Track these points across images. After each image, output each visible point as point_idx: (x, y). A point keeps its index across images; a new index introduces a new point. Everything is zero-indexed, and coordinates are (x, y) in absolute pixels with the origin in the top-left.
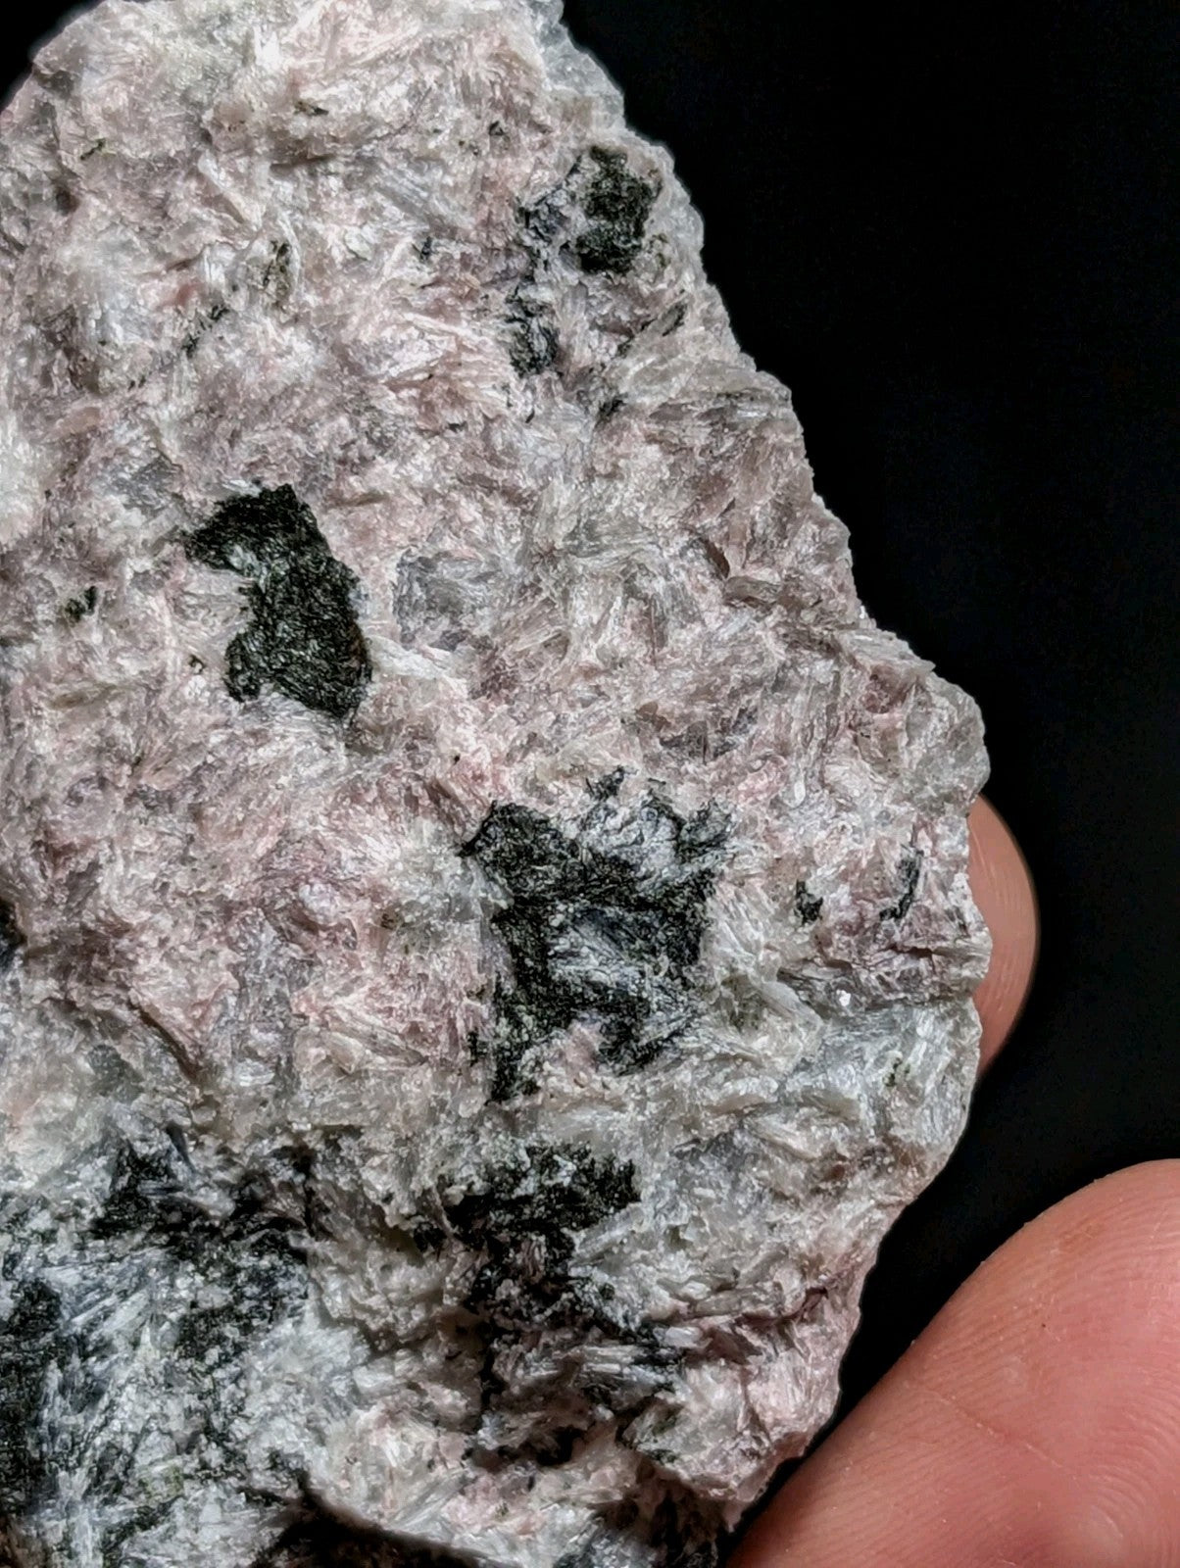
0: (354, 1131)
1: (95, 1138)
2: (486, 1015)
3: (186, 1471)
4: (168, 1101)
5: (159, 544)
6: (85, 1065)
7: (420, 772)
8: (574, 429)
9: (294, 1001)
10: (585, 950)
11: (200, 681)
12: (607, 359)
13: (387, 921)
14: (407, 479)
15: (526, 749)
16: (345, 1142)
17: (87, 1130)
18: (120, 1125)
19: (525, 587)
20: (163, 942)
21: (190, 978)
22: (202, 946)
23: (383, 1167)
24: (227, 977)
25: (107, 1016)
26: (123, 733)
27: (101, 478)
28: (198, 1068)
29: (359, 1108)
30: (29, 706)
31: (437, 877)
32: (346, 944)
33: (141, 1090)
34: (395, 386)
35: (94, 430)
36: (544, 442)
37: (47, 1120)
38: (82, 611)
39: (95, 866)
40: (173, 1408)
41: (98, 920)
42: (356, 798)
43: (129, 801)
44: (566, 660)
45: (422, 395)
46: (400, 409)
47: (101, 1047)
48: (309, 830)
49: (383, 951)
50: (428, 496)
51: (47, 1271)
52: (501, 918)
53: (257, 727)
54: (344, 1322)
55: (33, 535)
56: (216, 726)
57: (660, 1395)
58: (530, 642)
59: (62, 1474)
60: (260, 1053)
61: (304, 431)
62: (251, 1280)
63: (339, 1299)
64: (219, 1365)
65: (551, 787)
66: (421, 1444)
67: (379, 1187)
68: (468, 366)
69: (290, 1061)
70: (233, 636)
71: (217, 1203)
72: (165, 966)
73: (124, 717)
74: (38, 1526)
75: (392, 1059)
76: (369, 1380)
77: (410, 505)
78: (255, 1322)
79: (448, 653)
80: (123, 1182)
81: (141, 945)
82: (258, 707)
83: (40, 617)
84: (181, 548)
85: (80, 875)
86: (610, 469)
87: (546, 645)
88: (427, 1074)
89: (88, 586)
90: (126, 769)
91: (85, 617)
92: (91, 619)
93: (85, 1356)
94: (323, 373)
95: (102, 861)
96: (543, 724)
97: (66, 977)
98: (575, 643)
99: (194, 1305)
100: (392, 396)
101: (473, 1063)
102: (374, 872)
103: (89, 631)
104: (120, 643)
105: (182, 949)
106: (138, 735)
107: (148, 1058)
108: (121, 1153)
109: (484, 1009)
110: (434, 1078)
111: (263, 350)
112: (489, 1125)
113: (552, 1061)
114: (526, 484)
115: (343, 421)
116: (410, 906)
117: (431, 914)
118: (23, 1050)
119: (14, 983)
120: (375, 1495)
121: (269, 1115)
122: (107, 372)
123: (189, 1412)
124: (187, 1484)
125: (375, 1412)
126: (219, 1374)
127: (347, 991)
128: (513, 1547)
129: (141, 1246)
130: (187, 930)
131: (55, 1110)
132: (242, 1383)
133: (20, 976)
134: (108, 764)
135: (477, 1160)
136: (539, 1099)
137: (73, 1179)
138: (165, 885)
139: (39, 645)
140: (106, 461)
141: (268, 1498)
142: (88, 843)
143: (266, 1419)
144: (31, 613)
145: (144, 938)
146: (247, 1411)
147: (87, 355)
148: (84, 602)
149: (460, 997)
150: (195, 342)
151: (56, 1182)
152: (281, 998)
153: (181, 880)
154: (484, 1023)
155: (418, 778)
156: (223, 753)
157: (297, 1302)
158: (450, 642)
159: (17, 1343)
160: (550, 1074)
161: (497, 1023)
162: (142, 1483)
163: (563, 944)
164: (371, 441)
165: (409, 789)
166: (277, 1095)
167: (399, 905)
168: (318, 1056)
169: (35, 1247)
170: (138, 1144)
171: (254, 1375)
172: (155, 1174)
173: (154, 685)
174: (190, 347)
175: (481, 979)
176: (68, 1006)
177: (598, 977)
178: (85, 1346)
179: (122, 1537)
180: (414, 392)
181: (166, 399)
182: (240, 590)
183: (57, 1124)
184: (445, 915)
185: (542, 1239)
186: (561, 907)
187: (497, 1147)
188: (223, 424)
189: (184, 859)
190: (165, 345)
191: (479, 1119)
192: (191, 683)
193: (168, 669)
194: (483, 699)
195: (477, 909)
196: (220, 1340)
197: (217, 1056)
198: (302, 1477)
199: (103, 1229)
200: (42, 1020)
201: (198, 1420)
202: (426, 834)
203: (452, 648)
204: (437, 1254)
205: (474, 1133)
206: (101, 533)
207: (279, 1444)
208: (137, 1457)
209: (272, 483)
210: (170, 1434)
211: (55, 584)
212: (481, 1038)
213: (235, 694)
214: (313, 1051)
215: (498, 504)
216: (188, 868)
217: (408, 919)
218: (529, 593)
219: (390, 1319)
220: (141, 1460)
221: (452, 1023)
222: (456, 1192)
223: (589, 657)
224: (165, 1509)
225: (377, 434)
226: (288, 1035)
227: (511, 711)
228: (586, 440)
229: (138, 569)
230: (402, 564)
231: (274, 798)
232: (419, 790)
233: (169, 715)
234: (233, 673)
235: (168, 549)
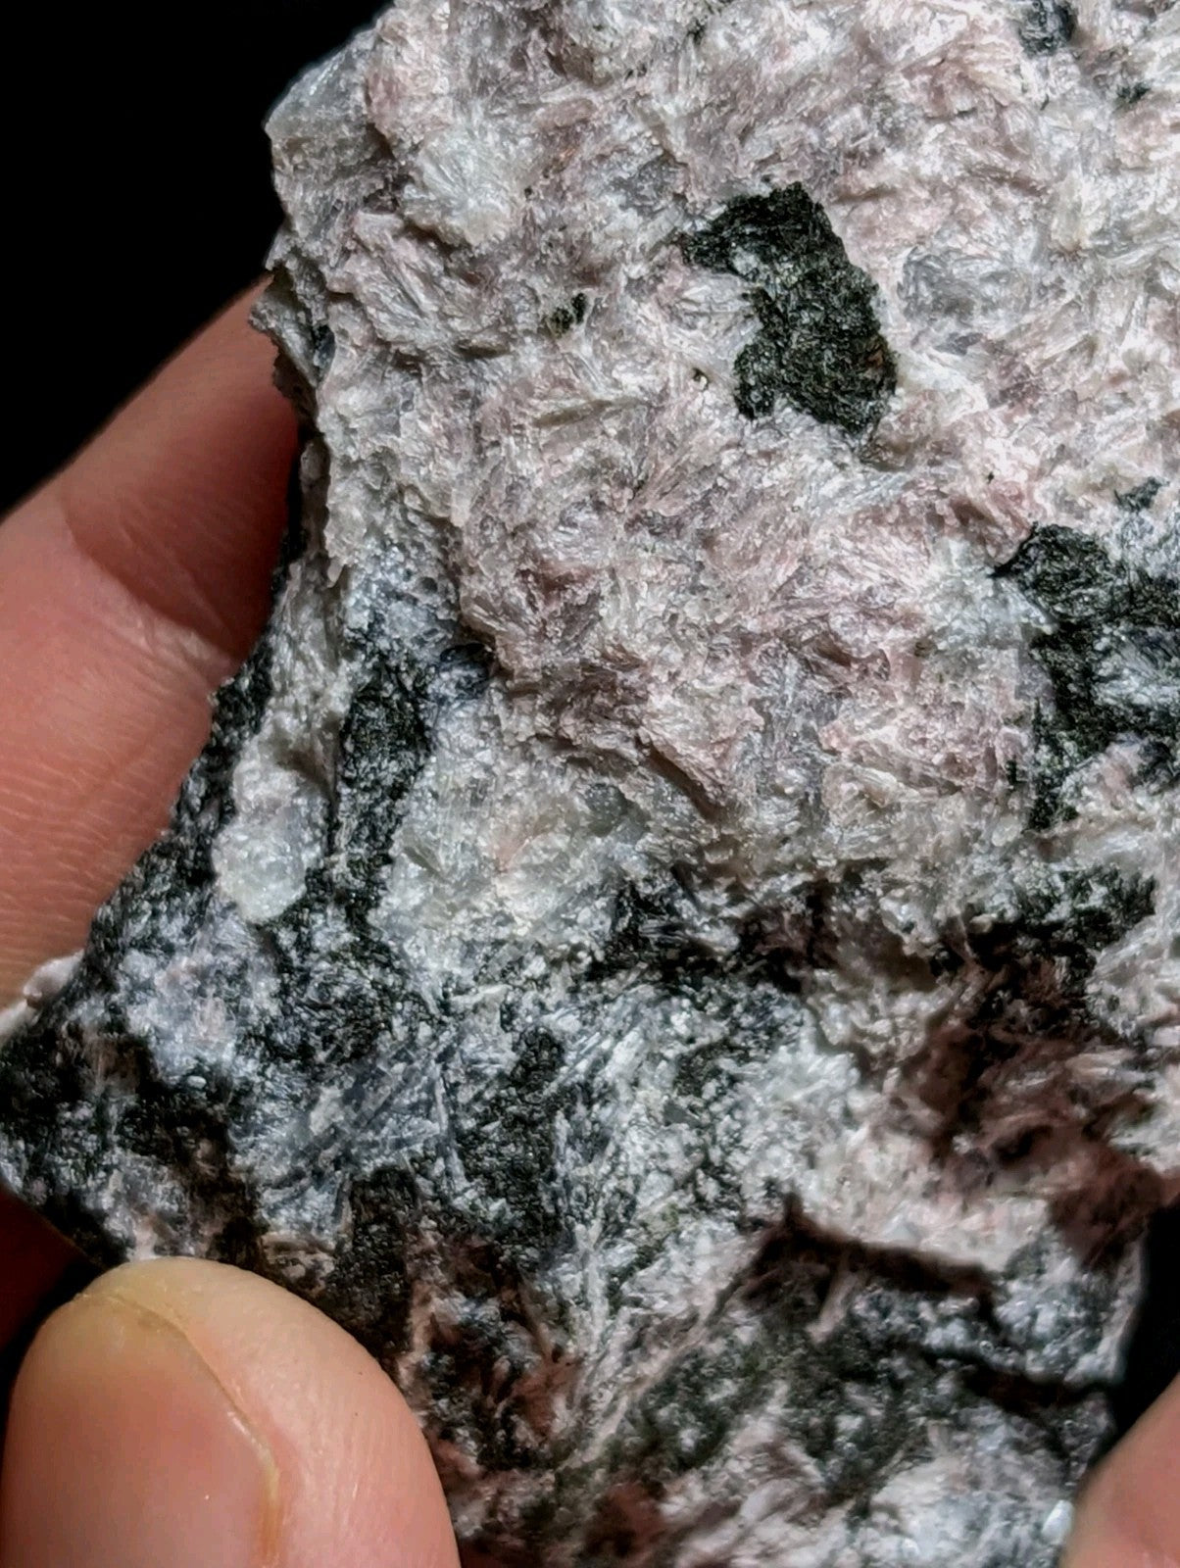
0: (879, 864)
1: (594, 878)
2: (1025, 743)
3: (681, 1206)
4: (681, 842)
5: (655, 250)
6: (580, 805)
7: (945, 489)
8: (1089, 115)
9: (823, 735)
10: (1126, 672)
11: (710, 397)
12: (1129, 41)
13: (921, 649)
14: (915, 170)
15: (1055, 462)
16: (869, 875)
17: (584, 869)
18: (624, 866)
19: (1045, 288)
20: (673, 677)
21: (707, 713)
22: (719, 680)
23: (905, 900)
24: (751, 714)
25: (612, 754)
26: (623, 455)
27: (597, 178)
28: (717, 806)
29: (888, 841)
30: (507, 425)
31: (967, 600)
32: (878, 675)
33: (648, 829)
34: (909, 73)
35: (585, 121)
36: (1060, 130)
37: (536, 861)
38: (571, 320)
39: (595, 598)
40: (671, 1145)
41: (605, 656)
42: (878, 519)
43: (631, 526)
44: (1097, 367)
45: (933, 81)
46: (913, 97)
47: (601, 786)
48: (832, 554)
49: (915, 679)
50: (936, 188)
51: (546, 1018)
52: (1041, 642)
53: (773, 445)
54: (842, 1048)
55: (512, 237)
56: (728, 446)
57: (1138, 1092)
58: (1055, 348)
59: (579, 1228)
60: (789, 790)
61: (817, 125)
62: (746, 1010)
63: (839, 1026)
64: (716, 1099)
65: (1081, 502)
66: (898, 1156)
67: (900, 918)
68: (981, 49)
69: (818, 797)
70: (740, 347)
71: (721, 939)
72: (678, 703)
73: (623, 436)
74: (555, 1280)
75: (926, 790)
76: (859, 1101)
77: (916, 200)
78: (752, 1054)
79: (957, 358)
80: (624, 923)
81: (651, 680)
82: (771, 425)
83: (520, 328)
84: (677, 250)
85: (579, 607)
86: (1137, 161)
87: (1072, 351)
88: (957, 805)
89: (575, 293)
90: (628, 493)
91: (573, 326)
92: (578, 330)
93: (589, 1104)
94: (838, 61)
95: (605, 591)
96: (1071, 435)
97: (558, 712)
98: (1103, 350)
99: (691, 1040)
100: (906, 83)
101: (1009, 793)
102: (906, 600)
103: (578, 342)
104: (615, 355)
105: (697, 684)
106: (642, 454)
107: (658, 797)
108: (621, 894)
109: (1024, 736)
110: (969, 809)
111: (778, 38)
112: (1024, 853)
113: (1090, 786)
114: (1038, 174)
115: (856, 111)
116: (943, 633)
117: (966, 640)
118: (507, 790)
119: (495, 720)
120: (860, 1211)
121: (791, 851)
122: (606, 61)
123: (688, 1150)
124: (682, 1219)
125: (863, 1132)
126: (716, 1108)
127: (879, 723)
128: (974, 1243)
129: (634, 985)
130: (700, 663)
131: (545, 850)
132: (738, 1115)
133: (500, 710)
134: (606, 487)
135: (1009, 887)
136: (1078, 825)
137: (571, 923)
138: (674, 617)
139: (516, 356)
140: (602, 158)
141: (757, 1223)
142: (587, 574)
143: (762, 1150)
144: (509, 321)
145: (654, 674)
146: (745, 1142)
147: (577, 40)
148: (571, 311)
149: (998, 726)
150: (703, 28)
151: (552, 927)
152: (809, 734)
153: (692, 611)
154: (1024, 750)
155: (943, 495)
156: (734, 473)
157: (794, 1029)
158: (960, 345)
159: (521, 1096)
160: (1089, 799)
161: (1037, 749)
162: (644, 1225)
163: (1106, 668)
164: (883, 133)
165: (931, 506)
166: (800, 832)
167: (932, 632)
168: (851, 791)
169: (531, 995)
170: (641, 884)
171: (751, 1107)
172: (655, 912)
173: (656, 403)
174: (697, 34)
175: (1019, 706)
176: (563, 744)
177: (1141, 699)
178: (590, 1093)
179: (622, 1280)
180: (926, 78)
181: (671, 89)
182: (745, 296)
183: (547, 865)
184: (984, 641)
185: (1064, 960)
186: (1107, 630)
187: (1031, 874)
188: (735, 118)
189: (695, 589)
190: (664, 31)
191: (1014, 847)
192: (698, 401)
193: (672, 385)
194: (1004, 408)
195: (1017, 634)
196: (716, 1073)
197: (741, 796)
198: (792, 1202)
199: (597, 972)
200: (528, 757)
201: (698, 1156)
202: (955, 556)
203: (963, 352)
204: (950, 981)
205: (1006, 861)
206: (596, 238)
207: (775, 1172)
208: (639, 1198)
209: (781, 178)
210: (669, 1172)
211: (539, 292)
212: (1020, 767)
213: (747, 411)
214: (845, 787)
215: (1008, 196)
216: (697, 597)
217: (942, 646)
218: (1050, 294)
219: (892, 1042)
220: (644, 1201)
221: (990, 753)
222: (985, 920)
223: (1116, 364)
224: (660, 1247)
225: (888, 124)
226: (815, 770)
227: (1035, 420)
228: (1102, 127)
229: (634, 274)
230: (909, 262)
231: (791, 522)
232: (943, 507)
233: (678, 436)
234: (745, 389)
235: (664, 252)
